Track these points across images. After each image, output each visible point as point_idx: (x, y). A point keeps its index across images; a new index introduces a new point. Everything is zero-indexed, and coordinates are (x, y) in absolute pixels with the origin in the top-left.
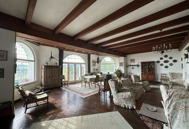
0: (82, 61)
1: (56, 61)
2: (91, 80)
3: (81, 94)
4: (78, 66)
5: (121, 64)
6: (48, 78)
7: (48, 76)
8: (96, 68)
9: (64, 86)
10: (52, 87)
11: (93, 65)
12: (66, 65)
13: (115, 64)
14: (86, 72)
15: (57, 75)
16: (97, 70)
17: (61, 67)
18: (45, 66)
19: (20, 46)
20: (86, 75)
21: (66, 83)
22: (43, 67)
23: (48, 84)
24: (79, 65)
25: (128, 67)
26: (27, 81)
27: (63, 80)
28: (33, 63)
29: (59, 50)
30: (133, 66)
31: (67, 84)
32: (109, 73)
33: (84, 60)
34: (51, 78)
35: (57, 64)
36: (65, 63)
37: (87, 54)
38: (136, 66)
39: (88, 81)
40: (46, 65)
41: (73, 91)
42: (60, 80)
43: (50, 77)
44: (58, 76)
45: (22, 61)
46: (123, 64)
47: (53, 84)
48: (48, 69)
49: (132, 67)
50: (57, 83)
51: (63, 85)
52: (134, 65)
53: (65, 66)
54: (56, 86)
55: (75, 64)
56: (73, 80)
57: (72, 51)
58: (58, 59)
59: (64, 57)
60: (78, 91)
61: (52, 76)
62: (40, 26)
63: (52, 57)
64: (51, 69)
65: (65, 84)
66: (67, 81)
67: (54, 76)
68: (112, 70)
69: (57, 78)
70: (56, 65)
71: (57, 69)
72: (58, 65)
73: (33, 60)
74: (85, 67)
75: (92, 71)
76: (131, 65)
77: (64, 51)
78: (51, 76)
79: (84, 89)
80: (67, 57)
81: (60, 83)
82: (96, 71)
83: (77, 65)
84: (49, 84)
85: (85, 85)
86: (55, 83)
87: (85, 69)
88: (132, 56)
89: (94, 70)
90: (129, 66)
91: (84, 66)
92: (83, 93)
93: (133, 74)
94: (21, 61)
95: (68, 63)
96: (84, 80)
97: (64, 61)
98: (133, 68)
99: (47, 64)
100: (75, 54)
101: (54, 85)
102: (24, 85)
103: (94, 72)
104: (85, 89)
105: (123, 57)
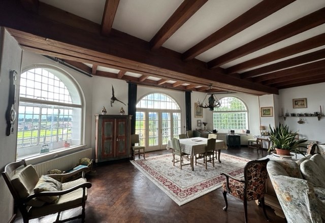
0: (174, 106)
1: (122, 106)
2: (195, 149)
3: (171, 186)
4: (166, 117)
5: (265, 112)
6: (105, 141)
7: (106, 137)
8: (203, 120)
9: (137, 159)
10: (113, 159)
11: (197, 115)
12: (143, 113)
13: (248, 111)
14: (181, 128)
15: (124, 135)
16: (205, 125)
17: (131, 118)
18: (100, 116)
19: (56, 78)
20: (182, 136)
21: (142, 151)
22: (97, 118)
23: (105, 153)
24: (168, 114)
25: (285, 118)
26: (67, 145)
27: (137, 145)
28: (80, 109)
29: (128, 84)
30: (301, 115)
31: (143, 153)
32: (232, 132)
33: (178, 103)
34: (112, 140)
35: (124, 112)
36: (141, 110)
37: (183, 91)
38: (311, 115)
39: (188, 151)
40: (103, 114)
41: (153, 173)
42: (130, 145)
43: (110, 138)
44: (126, 136)
45: (56, 106)
46: (273, 112)
47: (116, 153)
48: (105, 123)
49: (298, 119)
50: (124, 151)
51: (136, 154)
52: (307, 115)
53: (140, 116)
54: (122, 158)
55: (160, 112)
56: (156, 144)
57: (153, 86)
58: (126, 101)
59: (137, 99)
60: (166, 177)
61: (114, 137)
62: (67, 12)
63: (114, 99)
64: (112, 123)
65: (139, 154)
66: (143, 148)
67: (117, 137)
68: (239, 124)
69: (124, 140)
70: (121, 114)
71: (124, 123)
72: (126, 113)
73: (80, 104)
74: (179, 118)
75: (194, 126)
76: (293, 115)
77: (139, 87)
78: (111, 136)
79: (179, 170)
80: (144, 98)
81: (129, 151)
82: (203, 126)
83: (163, 114)
84: (107, 152)
85: (182, 161)
86: (119, 152)
87: (179, 122)
88: (298, 92)
89: (199, 123)
90: (287, 115)
91: (177, 116)
92: (177, 184)
93: (302, 136)
94: (53, 106)
95: (146, 111)
96: (177, 147)
97: (137, 106)
98: (301, 122)
99: (105, 112)
100: (160, 92)
101: (116, 156)
102: (57, 155)
103: (198, 128)
104: (182, 171)
105: (272, 95)
